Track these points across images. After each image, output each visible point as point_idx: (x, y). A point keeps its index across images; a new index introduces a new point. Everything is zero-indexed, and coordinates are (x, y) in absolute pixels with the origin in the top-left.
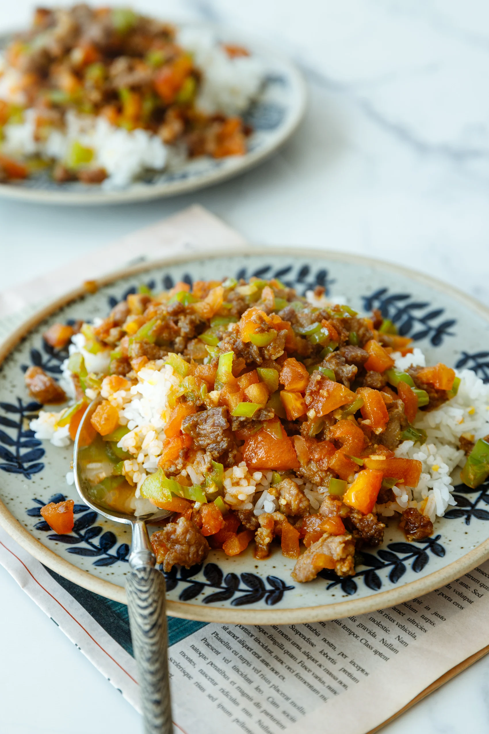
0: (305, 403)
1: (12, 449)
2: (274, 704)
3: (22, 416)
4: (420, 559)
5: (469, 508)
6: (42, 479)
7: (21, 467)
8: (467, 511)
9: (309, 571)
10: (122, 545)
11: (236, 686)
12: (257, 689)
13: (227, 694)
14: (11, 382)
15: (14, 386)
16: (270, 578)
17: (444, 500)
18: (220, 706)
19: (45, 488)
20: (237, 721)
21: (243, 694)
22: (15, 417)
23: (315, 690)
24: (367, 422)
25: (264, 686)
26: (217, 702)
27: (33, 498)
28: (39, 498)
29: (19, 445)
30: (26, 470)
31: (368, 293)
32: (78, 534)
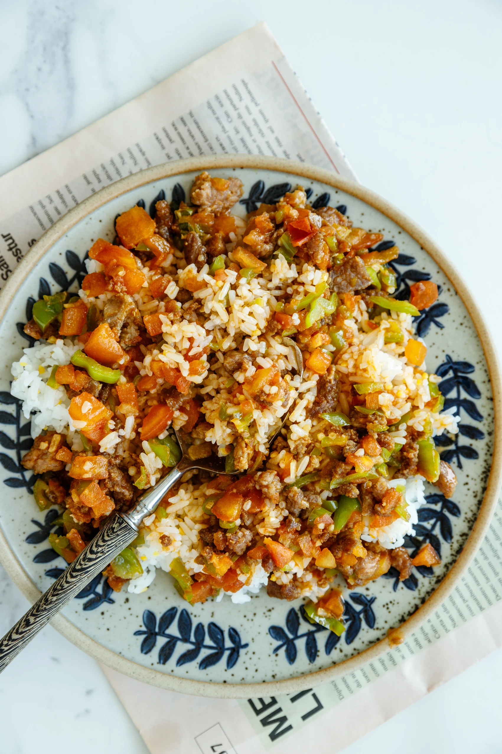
1: (464, 394)
2: (228, 116)
7: (455, 371)
11: (253, 138)
12: (237, 132)
13: (260, 131)
14: (469, 489)
15: (467, 484)
18: (267, 121)
19: (434, 344)
20: (257, 104)
21: (248, 129)
22: (464, 441)
23: (196, 123)
25: (232, 133)
26: (269, 124)
27: (444, 330)
28: (438, 329)
29: (458, 402)
30: (451, 368)
31: (104, 606)
32: (406, 285)
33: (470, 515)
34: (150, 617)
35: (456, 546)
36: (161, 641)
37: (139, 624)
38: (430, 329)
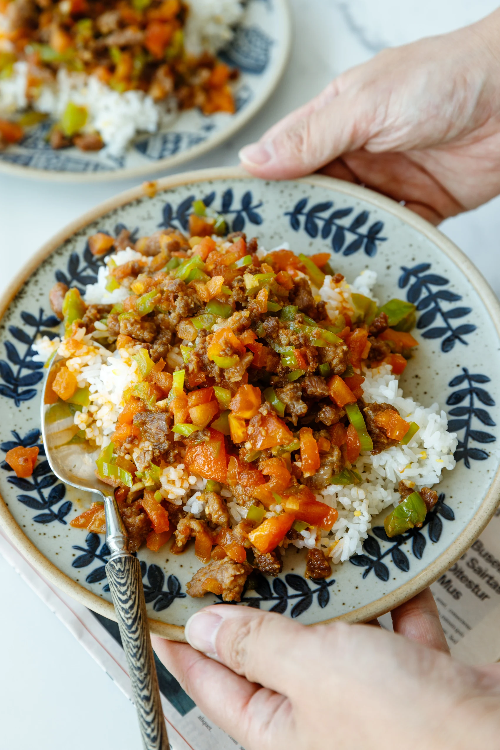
0: (247, 433)
1: (15, 368)
3: (38, 331)
4: (305, 602)
5: (375, 559)
6: (29, 408)
7: (15, 391)
8: (372, 561)
9: (198, 591)
10: (67, 502)
14: (41, 289)
15: (41, 294)
16: (173, 577)
17: (350, 550)
19: (27, 420)
22: (30, 331)
24: (298, 464)
27: (13, 429)
28: (18, 431)
29: (23, 364)
30: (19, 395)
31: (410, 265)
32: (35, 480)
33: (48, 268)
34: (370, 251)
35: (70, 247)
36: (364, 230)
37: (381, 247)
38: (26, 434)
